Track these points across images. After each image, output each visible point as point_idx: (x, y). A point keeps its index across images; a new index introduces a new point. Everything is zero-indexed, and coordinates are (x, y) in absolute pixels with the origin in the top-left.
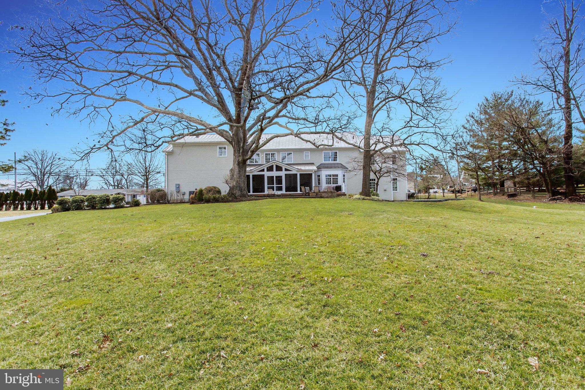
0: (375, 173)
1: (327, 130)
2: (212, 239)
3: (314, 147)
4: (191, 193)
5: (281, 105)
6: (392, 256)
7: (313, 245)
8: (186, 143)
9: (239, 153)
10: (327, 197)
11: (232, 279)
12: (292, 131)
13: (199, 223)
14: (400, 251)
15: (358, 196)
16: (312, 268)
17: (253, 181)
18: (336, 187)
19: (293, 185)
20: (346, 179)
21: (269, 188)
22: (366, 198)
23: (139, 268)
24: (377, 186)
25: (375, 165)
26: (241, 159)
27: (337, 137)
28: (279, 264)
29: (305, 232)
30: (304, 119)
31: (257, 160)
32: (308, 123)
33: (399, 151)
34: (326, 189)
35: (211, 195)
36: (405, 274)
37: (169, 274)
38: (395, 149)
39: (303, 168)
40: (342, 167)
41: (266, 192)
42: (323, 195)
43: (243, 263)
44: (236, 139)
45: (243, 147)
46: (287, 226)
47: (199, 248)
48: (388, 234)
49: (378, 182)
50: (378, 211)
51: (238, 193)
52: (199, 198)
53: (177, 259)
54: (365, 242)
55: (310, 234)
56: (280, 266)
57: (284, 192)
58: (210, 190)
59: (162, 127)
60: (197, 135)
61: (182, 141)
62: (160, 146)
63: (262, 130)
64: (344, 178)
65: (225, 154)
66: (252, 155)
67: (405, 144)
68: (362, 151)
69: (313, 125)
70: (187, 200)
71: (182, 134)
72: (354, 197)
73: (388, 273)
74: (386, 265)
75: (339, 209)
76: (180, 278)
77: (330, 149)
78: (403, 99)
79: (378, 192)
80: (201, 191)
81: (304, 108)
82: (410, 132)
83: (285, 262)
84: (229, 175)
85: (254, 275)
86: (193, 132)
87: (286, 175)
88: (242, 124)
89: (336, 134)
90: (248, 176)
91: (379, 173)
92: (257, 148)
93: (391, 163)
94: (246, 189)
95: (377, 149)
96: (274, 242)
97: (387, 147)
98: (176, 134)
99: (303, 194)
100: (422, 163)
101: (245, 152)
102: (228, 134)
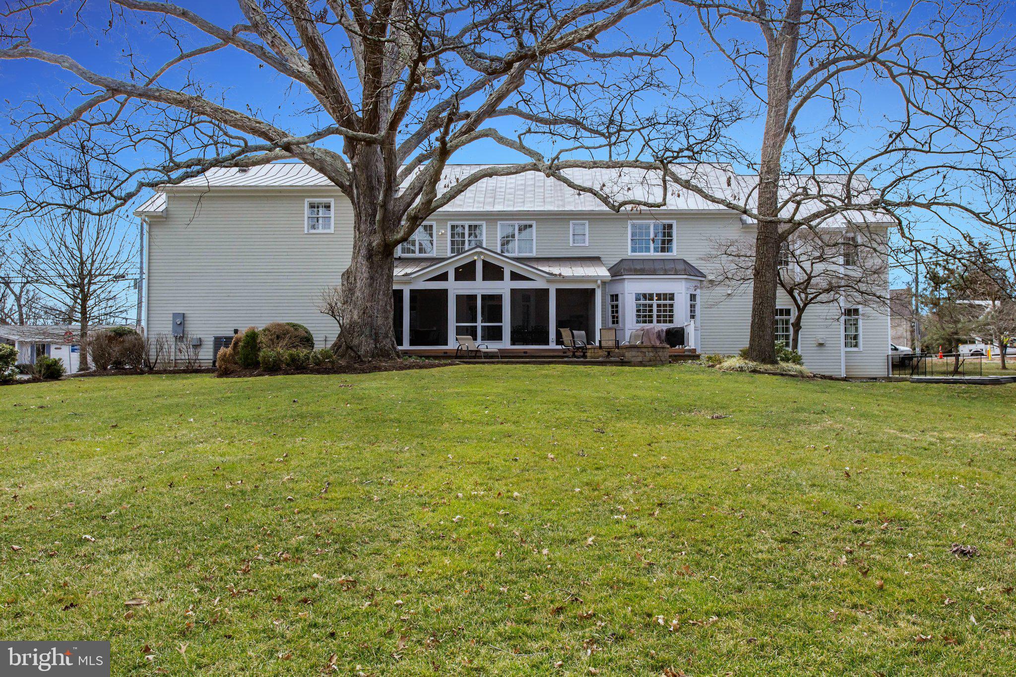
0: (791, 292)
1: (647, 157)
2: (297, 487)
3: (605, 208)
4: (219, 342)
5: (505, 78)
6: (862, 553)
7: (612, 512)
8: (209, 189)
9: (373, 222)
10: (641, 364)
11: (368, 615)
12: (540, 158)
13: (250, 436)
14: (886, 537)
15: (736, 362)
16: (613, 585)
17: (412, 308)
18: (669, 332)
19: (533, 323)
20: (698, 309)
21: (460, 331)
22: (762, 367)
23: (74, 572)
24: (796, 332)
25: (790, 267)
26: (376, 241)
27: (677, 180)
28: (511, 571)
29: (584, 470)
30: (575, 122)
31: (426, 245)
32: (588, 134)
33: (868, 225)
34: (636, 337)
35: (282, 351)
36: (910, 612)
37: (171, 595)
38: (856, 217)
39: (567, 271)
40: (688, 270)
41: (453, 344)
42: (629, 355)
43: (399, 565)
44: (362, 178)
45: (384, 205)
46: (524, 450)
47: (257, 514)
48: (842, 483)
49: (799, 318)
50: (803, 410)
51: (365, 345)
52: (246, 358)
53: (192, 548)
54: (773, 505)
55: (599, 477)
56: (513, 577)
57: (506, 343)
58: (279, 333)
59: (136, 138)
60: (244, 167)
61: (198, 182)
62: (130, 196)
63: (444, 153)
64: (693, 307)
65: (327, 226)
66: (411, 230)
67: (888, 203)
68: (749, 220)
69: (603, 141)
70: (208, 364)
71: (199, 162)
72: (727, 364)
73: (855, 606)
74: (846, 580)
75: (683, 400)
76: (204, 606)
77: (653, 216)
78: (883, 63)
79: (799, 351)
80: (252, 337)
81: (572, 88)
82: (906, 166)
83: (527, 564)
84: (339, 288)
85: (433, 603)
86: (233, 157)
87: (512, 290)
88: (383, 133)
89: (672, 168)
90: (398, 294)
91: (804, 291)
92: (428, 208)
93: (841, 260)
94: (391, 333)
95: (798, 217)
96: (490, 500)
97: (832, 211)
98: (177, 160)
99: (564, 351)
100: (937, 264)
101: (390, 221)
102: (339, 165)
